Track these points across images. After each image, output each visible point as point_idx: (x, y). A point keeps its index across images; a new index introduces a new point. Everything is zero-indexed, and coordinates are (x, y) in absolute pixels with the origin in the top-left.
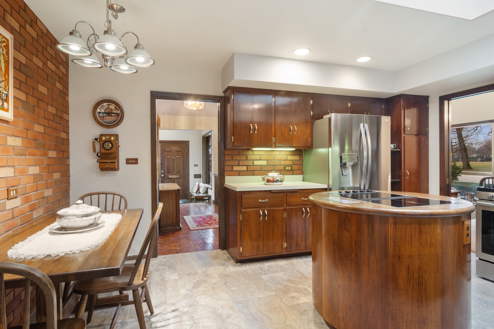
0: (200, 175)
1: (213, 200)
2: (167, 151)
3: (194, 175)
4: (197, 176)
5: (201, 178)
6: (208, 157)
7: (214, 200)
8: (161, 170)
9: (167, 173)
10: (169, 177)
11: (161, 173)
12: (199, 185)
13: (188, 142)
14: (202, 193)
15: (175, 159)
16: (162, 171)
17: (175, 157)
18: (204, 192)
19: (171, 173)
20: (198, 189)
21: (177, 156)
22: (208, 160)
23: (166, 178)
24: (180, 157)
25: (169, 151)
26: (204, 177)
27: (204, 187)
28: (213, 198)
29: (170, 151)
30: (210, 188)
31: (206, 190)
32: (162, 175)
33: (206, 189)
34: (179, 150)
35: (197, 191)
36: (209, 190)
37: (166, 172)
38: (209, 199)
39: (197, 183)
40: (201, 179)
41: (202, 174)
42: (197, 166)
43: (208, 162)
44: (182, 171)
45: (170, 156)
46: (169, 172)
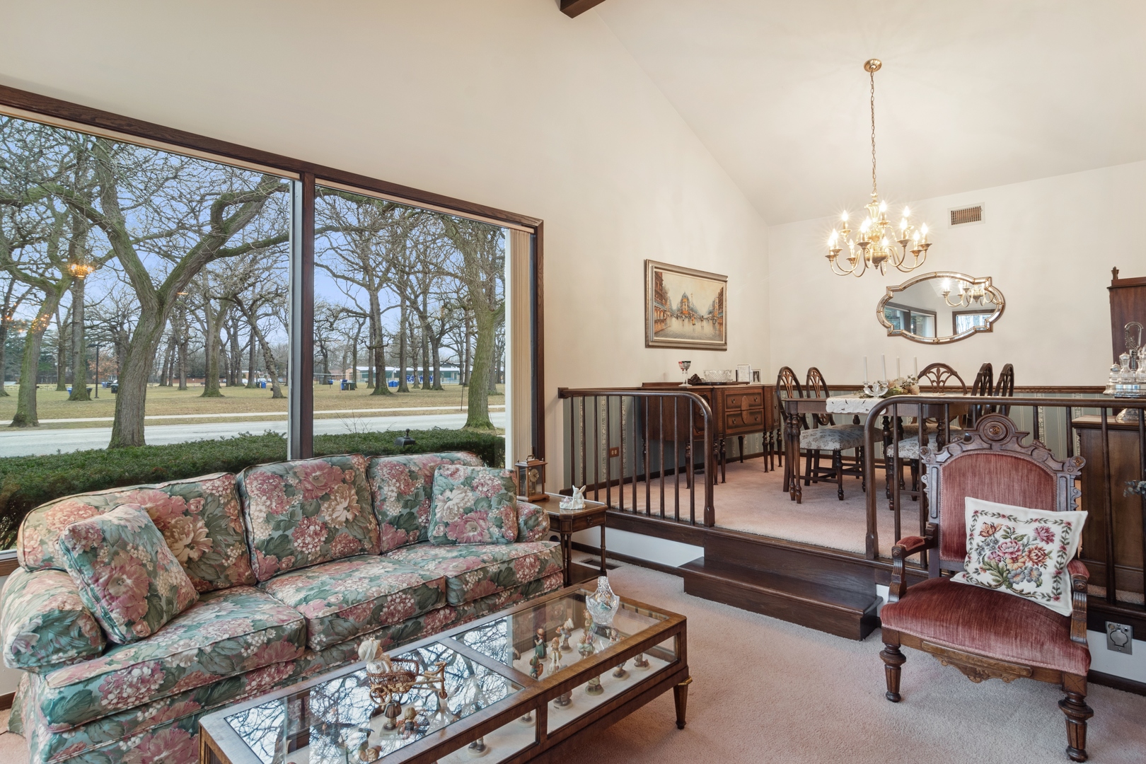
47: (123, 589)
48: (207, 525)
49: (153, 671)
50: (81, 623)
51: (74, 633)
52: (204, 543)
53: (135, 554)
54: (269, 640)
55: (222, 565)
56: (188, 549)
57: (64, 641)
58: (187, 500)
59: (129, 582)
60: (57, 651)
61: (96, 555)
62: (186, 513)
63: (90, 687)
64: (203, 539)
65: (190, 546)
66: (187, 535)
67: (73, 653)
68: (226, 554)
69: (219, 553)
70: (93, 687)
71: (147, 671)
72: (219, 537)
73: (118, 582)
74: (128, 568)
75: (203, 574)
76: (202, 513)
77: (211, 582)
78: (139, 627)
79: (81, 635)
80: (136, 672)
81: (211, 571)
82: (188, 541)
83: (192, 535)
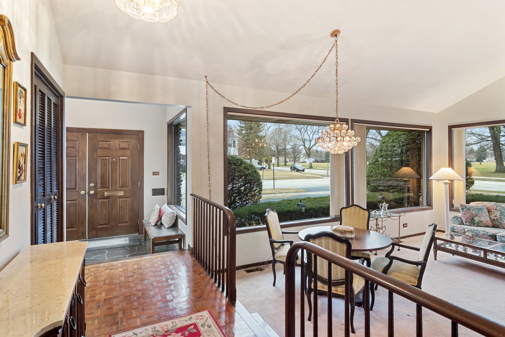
0: (163, 189)
1: (189, 246)
2: (101, 148)
3: (153, 189)
4: (157, 192)
5: (164, 195)
6: (177, 160)
7: (192, 246)
8: (89, 183)
9: (101, 188)
10: (105, 195)
11: (88, 188)
12: (160, 211)
13: (142, 132)
14: (167, 227)
15: (117, 162)
16: (92, 185)
17: (116, 159)
18: (171, 225)
19: (108, 188)
20: (160, 218)
21: (121, 158)
22: (177, 164)
23: (99, 197)
24: (126, 159)
25: (105, 148)
26: (169, 193)
27: (170, 216)
28: (189, 241)
29: (108, 149)
30: (182, 219)
31: (173, 222)
32: (92, 192)
33: (174, 219)
34: (125, 147)
35: (157, 222)
36: (180, 223)
37: (99, 185)
38: (179, 242)
39: (158, 207)
40: (164, 198)
41: (166, 188)
42: (158, 174)
43: (177, 168)
44: (129, 183)
45: (108, 158)
46: (104, 185)
47: (466, 216)
48: (500, 213)
49: (463, 229)
50: (459, 219)
51: (458, 220)
52: (498, 217)
53: (471, 212)
54: (484, 234)
55: (501, 223)
56: (494, 217)
57: (457, 221)
58: (497, 207)
59: (468, 216)
60: (456, 222)
61: (463, 210)
62: (496, 210)
63: (454, 227)
64: (498, 216)
65: (495, 216)
66: (495, 214)
67: (458, 223)
68: (503, 221)
69: (501, 220)
70: (455, 227)
71: (462, 229)
72: (502, 217)
73: (466, 215)
74: (468, 213)
75: (496, 223)
76: (500, 211)
77: (498, 225)
78: (467, 223)
79: (459, 221)
80: (460, 228)
81: (498, 223)
82: (495, 215)
83: (496, 214)
